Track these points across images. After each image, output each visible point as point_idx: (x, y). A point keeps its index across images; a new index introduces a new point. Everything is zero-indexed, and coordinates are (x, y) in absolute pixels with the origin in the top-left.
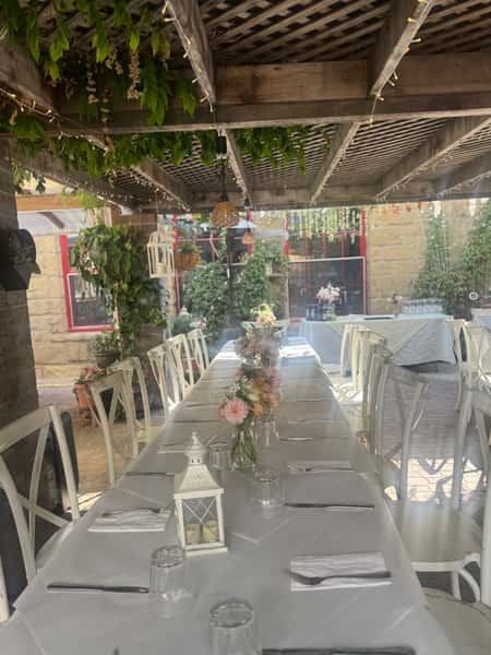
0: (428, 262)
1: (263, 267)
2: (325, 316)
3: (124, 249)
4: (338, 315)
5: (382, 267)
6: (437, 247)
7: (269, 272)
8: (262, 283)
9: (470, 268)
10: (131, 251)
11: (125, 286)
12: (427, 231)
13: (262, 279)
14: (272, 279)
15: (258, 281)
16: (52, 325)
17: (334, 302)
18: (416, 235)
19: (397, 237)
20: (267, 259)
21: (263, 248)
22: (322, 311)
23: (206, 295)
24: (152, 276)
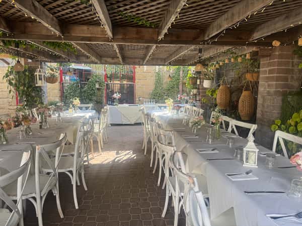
0: (155, 87)
1: (95, 84)
2: (114, 104)
3: (25, 75)
4: (119, 103)
5: (140, 87)
6: (159, 81)
7: (97, 86)
8: (94, 90)
9: (169, 90)
10: (28, 76)
11: (25, 88)
12: (156, 76)
13: (94, 89)
14: (98, 89)
15: (93, 89)
16: (9, 102)
17: (119, 99)
18: (151, 76)
19: (145, 77)
20: (96, 82)
21: (95, 77)
22: (113, 102)
23: (72, 94)
24: (36, 85)
